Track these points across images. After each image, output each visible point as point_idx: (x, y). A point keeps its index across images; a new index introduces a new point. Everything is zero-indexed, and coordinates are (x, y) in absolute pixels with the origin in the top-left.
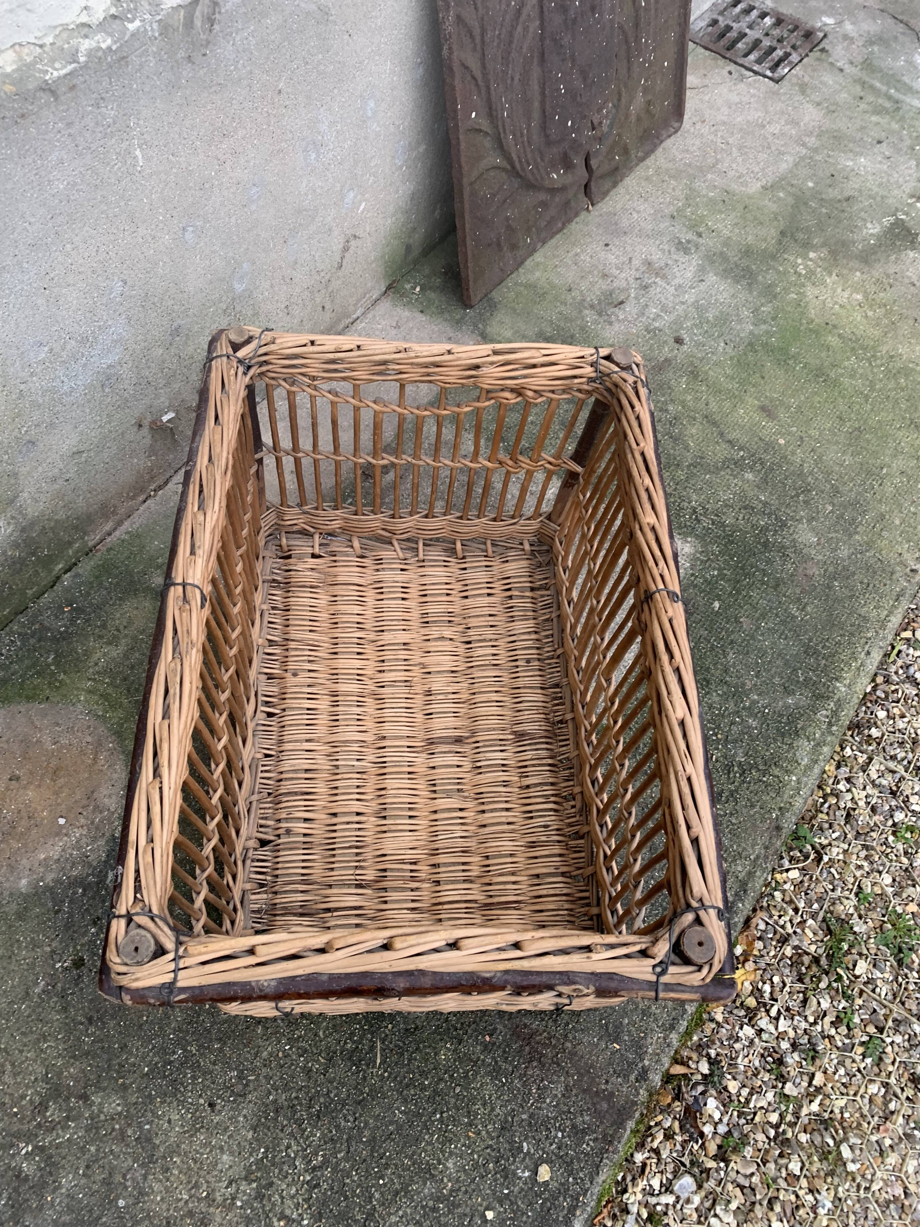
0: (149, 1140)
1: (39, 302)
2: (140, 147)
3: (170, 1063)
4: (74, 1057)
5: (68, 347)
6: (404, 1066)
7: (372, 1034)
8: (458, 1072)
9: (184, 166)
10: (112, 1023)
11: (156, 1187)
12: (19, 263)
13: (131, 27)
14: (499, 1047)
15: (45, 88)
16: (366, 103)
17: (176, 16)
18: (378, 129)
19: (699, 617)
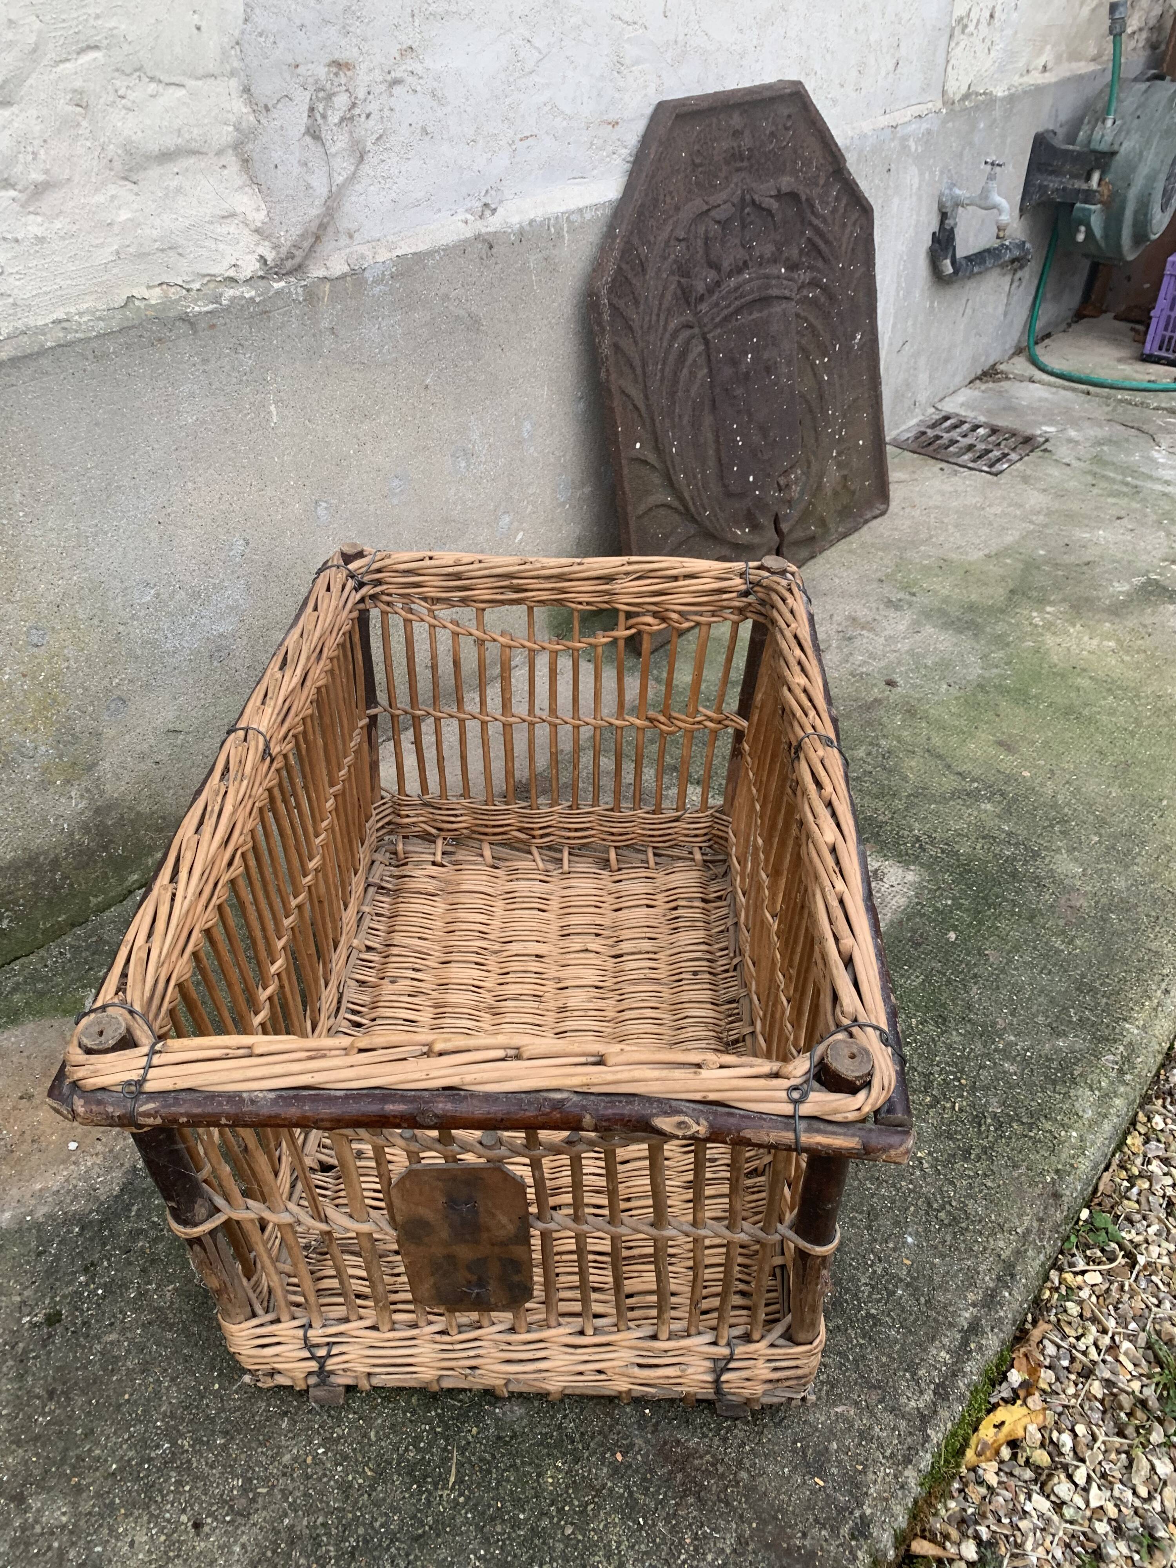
1: (153, 535)
2: (276, 403)
3: (150, 1460)
4: (18, 1442)
5: (177, 597)
6: (489, 1489)
7: (446, 1440)
8: (571, 1504)
9: (320, 435)
10: (80, 1400)
12: (136, 487)
13: (277, 285)
14: (637, 1471)
15: (185, 319)
16: (522, 424)
17: (322, 287)
18: (535, 454)
19: (930, 948)
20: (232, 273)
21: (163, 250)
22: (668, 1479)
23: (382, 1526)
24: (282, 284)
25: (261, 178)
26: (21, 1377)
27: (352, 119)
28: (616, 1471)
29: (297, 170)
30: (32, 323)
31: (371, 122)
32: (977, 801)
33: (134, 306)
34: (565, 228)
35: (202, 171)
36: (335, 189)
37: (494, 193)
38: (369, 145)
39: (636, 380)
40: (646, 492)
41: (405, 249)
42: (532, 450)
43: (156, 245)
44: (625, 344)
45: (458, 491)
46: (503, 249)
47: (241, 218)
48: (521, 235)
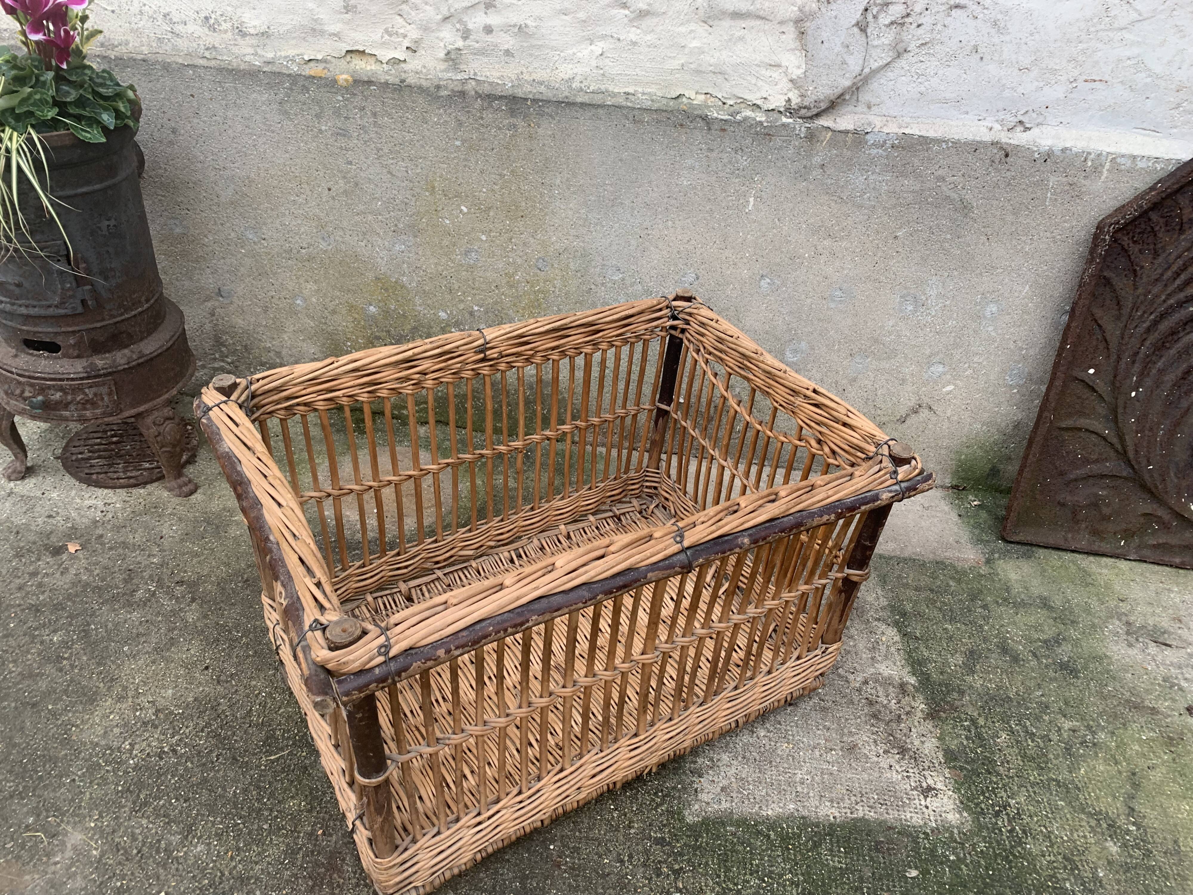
0: (172, 645)
1: (632, 242)
2: (756, 198)
3: (231, 633)
4: (219, 584)
6: (274, 778)
7: (293, 744)
8: (282, 820)
9: (784, 233)
10: (248, 592)
11: (141, 662)
13: (785, 120)
14: (315, 845)
15: (704, 118)
16: (987, 304)
17: (824, 133)
18: (993, 334)
19: (882, 860)
20: (759, 102)
21: (714, 73)
23: (235, 741)
24: (791, 120)
25: (810, 47)
27: (903, 24)
28: (311, 835)
29: (838, 48)
30: (611, 89)
31: (920, 31)
32: (1110, 836)
33: (680, 100)
34: (1107, 166)
35: (764, 31)
36: (867, 70)
37: (1034, 115)
38: (912, 47)
39: (1118, 318)
40: (1082, 414)
41: (915, 130)
42: (990, 329)
43: (711, 68)
44: (1121, 283)
45: (896, 324)
46: (1020, 161)
47: (784, 69)
48: (1048, 157)
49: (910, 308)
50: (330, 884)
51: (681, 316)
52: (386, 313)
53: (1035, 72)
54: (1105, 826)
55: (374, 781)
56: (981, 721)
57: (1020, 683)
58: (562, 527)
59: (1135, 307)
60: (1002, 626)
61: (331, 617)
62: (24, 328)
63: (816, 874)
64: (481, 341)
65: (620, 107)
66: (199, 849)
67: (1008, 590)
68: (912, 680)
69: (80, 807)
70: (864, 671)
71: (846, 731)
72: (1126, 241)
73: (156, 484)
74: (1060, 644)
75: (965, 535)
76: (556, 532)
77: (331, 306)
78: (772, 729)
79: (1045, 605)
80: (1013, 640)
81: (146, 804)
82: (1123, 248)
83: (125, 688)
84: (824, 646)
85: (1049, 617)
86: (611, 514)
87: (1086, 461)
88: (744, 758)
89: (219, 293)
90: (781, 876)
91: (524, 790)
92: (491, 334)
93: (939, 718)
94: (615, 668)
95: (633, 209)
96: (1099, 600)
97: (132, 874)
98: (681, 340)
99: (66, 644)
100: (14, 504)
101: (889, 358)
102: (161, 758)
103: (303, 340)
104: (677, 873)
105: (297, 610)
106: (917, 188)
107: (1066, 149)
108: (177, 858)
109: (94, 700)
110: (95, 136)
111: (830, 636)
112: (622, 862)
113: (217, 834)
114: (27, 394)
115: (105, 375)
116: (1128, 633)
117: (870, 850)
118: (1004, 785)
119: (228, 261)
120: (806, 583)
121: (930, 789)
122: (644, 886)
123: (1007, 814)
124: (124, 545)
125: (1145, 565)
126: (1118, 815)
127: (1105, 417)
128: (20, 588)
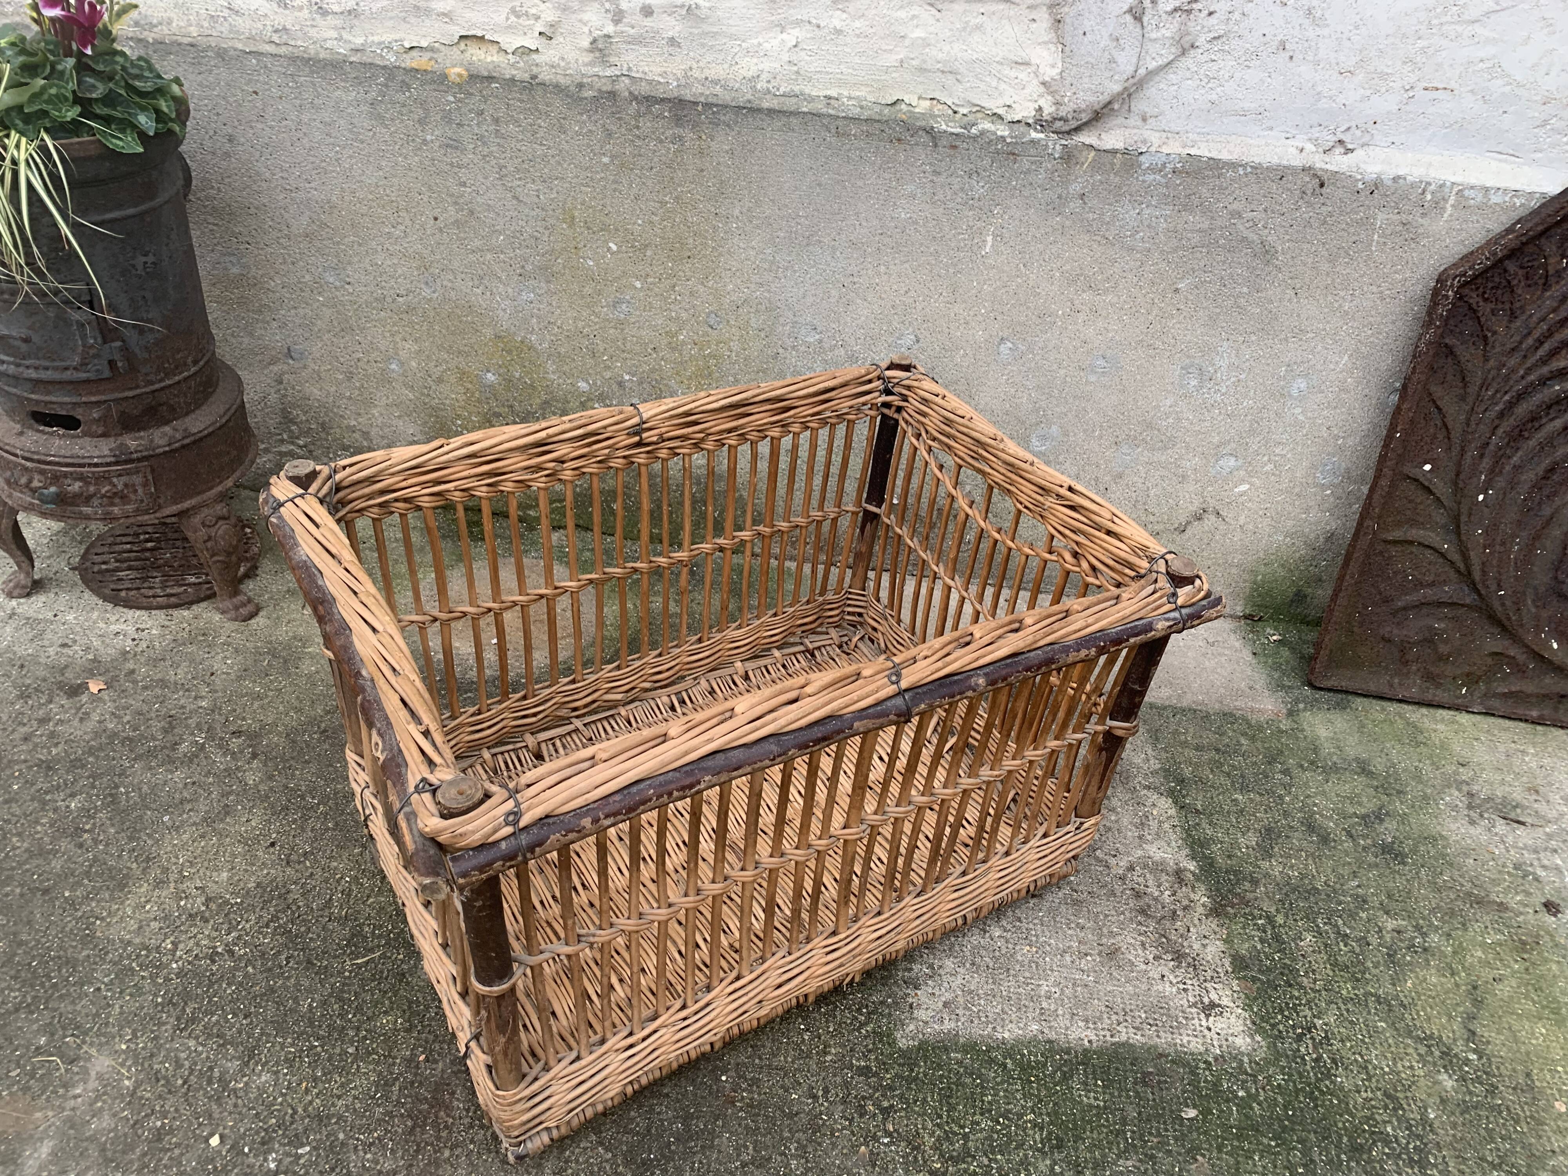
0: (227, 813)
1: (834, 293)
2: (995, 236)
3: (304, 799)
4: (288, 735)
7: (386, 944)
8: (372, 1042)
9: (1031, 283)
10: (327, 746)
11: (185, 837)
13: (1034, 135)
14: (416, 1075)
15: (929, 131)
16: (1294, 379)
17: (1085, 153)
18: (1301, 417)
19: (1151, 1097)
20: (1000, 111)
21: (943, 72)
22: (418, 1099)
23: (311, 939)
24: (1042, 136)
25: (1068, 40)
26: (328, 712)
27: (1189, 12)
28: (410, 1061)
29: (1105, 42)
31: (1212, 20)
32: (1444, 1067)
33: (897, 107)
34: (1452, 201)
35: (1009, 18)
36: (1142, 71)
37: (1358, 133)
38: (1201, 41)
39: (1463, 398)
40: (1413, 523)
41: (1203, 151)
42: (1298, 410)
43: (939, 66)
44: (1468, 354)
45: (1176, 404)
46: (1340, 193)
47: (1034, 68)
48: (1375, 187)
49: (1194, 383)
50: (435, 1125)
51: (896, 390)
52: (509, 381)
53: (1360, 77)
54: (1437, 1053)
55: (497, 989)
56: (1280, 919)
57: (1329, 871)
58: (738, 664)
59: (1485, 385)
60: (1308, 796)
61: (444, 774)
62: (33, 396)
63: (1065, 1114)
64: (636, 420)
65: (819, 115)
66: (263, 1078)
67: (1316, 750)
68: (1192, 866)
69: (107, 1024)
70: (1128, 854)
71: (1105, 930)
72: (1474, 298)
73: (204, 605)
74: (1382, 821)
75: (1260, 679)
76: (730, 671)
77: (437, 372)
78: (1009, 927)
79: (1364, 770)
80: (1322, 816)
81: (193, 1020)
82: (1470, 308)
83: (165, 870)
84: (1079, 820)
85: (1368, 786)
86: (802, 648)
87: (1419, 584)
88: (973, 964)
89: (289, 354)
90: (1020, 1116)
91: (689, 1003)
92: (648, 410)
93: (1226, 915)
94: (810, 846)
95: (834, 249)
96: (1433, 764)
97: (177, 1110)
98: (897, 421)
99: (88, 813)
100: (17, 629)
101: (1166, 448)
102: (213, 961)
103: (399, 417)
104: (886, 1112)
105: (398, 766)
106: (1206, 225)
107: (1399, 177)
108: (235, 1090)
109: (125, 885)
110: (127, 144)
111: (1085, 809)
112: (815, 1097)
113: (287, 1060)
114: (36, 484)
115: (139, 460)
116: (1470, 807)
117: (1135, 1083)
118: (1309, 1002)
119: (301, 312)
120: (1057, 738)
121: (1213, 1005)
122: (844, 1128)
123: (1312, 1038)
124: (163, 683)
125: (1491, 720)
126: (1455, 1040)
127: (1443, 527)
128: (26, 739)
